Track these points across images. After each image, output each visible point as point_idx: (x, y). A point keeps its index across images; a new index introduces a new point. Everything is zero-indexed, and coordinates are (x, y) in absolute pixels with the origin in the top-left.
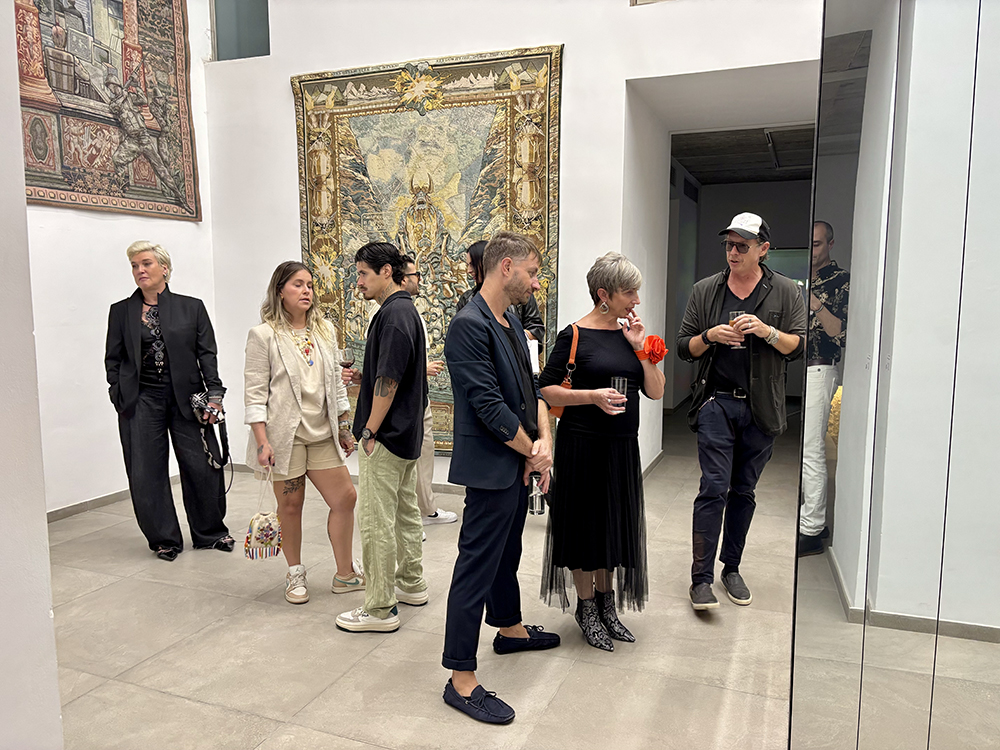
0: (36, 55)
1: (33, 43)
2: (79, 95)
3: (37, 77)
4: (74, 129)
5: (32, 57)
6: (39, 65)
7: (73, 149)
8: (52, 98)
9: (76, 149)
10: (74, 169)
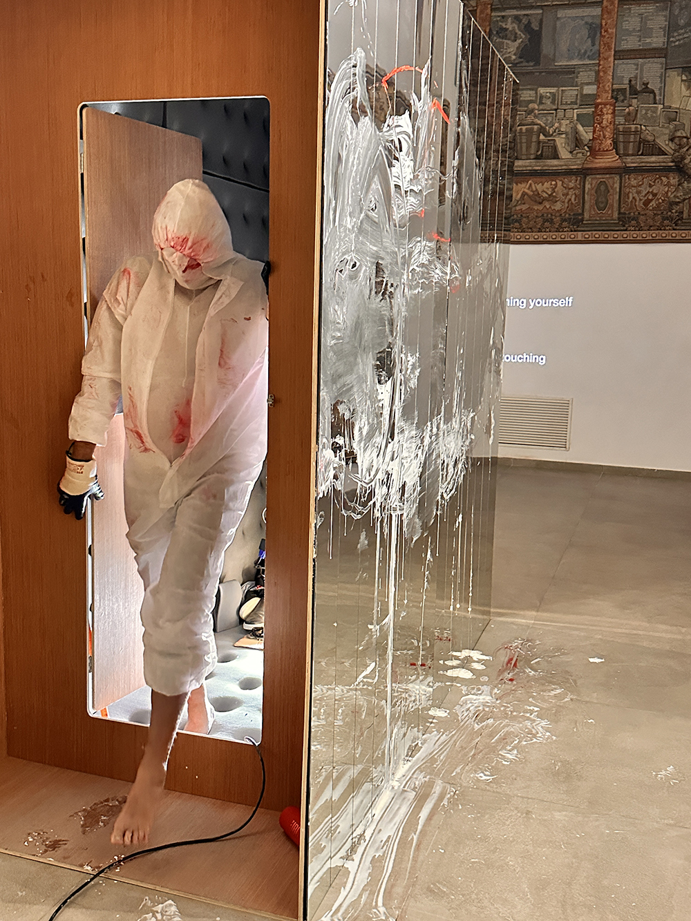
0: (608, 135)
1: (607, 126)
2: (642, 155)
3: (607, 150)
4: (634, 182)
5: (604, 137)
6: (609, 142)
7: (631, 198)
8: (618, 163)
9: (633, 198)
10: (630, 213)
